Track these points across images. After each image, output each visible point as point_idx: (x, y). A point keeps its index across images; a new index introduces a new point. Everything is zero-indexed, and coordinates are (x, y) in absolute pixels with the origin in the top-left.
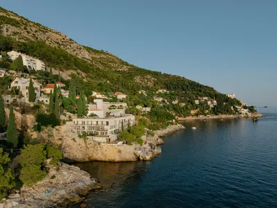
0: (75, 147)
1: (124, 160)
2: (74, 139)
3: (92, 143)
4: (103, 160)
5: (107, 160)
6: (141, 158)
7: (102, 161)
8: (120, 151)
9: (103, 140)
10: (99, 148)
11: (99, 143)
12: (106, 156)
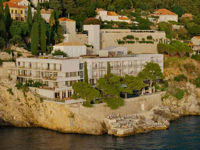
0: (11, 102)
1: (79, 131)
2: (10, 90)
3: (33, 97)
4: (50, 127)
5: (54, 127)
6: (110, 132)
7: (47, 129)
8: (72, 116)
9: (50, 94)
10: (41, 108)
11: (42, 99)
12: (52, 121)
